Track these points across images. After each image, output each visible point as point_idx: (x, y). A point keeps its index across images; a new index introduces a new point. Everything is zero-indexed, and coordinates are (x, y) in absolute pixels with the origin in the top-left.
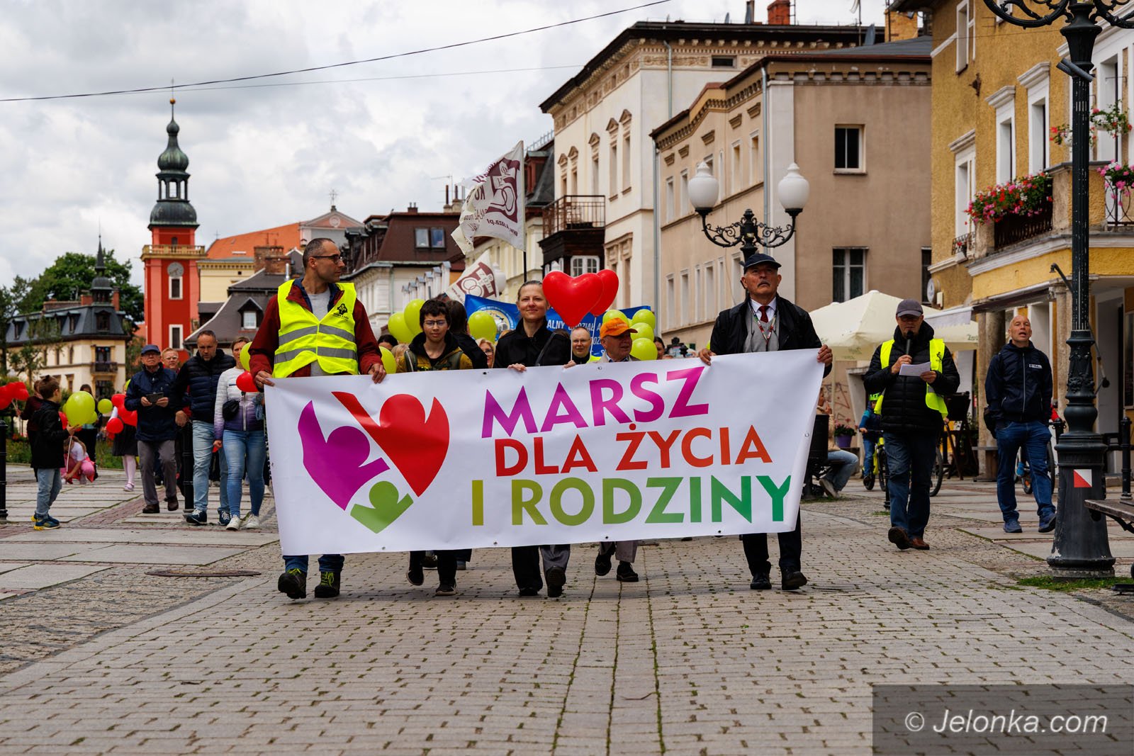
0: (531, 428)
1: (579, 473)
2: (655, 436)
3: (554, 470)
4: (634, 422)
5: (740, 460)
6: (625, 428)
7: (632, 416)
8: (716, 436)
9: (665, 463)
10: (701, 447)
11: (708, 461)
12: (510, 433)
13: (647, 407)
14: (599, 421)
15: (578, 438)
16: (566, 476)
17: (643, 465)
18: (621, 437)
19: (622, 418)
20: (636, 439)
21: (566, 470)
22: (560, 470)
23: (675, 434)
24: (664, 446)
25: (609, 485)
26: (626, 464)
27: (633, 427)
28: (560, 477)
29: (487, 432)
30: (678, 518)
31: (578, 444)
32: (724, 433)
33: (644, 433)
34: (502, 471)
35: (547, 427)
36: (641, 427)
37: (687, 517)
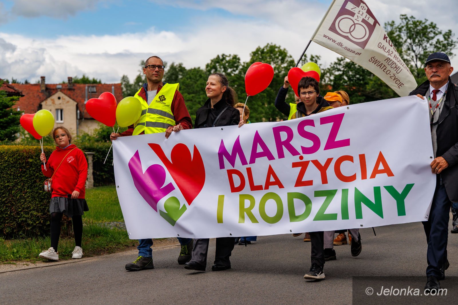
0: (244, 162)
1: (274, 189)
2: (316, 163)
3: (259, 188)
4: (302, 154)
5: (373, 176)
6: (296, 159)
7: (300, 151)
8: (357, 160)
9: (325, 180)
10: (346, 169)
11: (353, 178)
12: (233, 166)
13: (309, 144)
14: (281, 155)
15: (270, 168)
16: (267, 191)
17: (310, 183)
18: (295, 165)
19: (294, 152)
20: (304, 165)
21: (267, 188)
22: (264, 187)
23: (329, 161)
24: (323, 169)
25: (291, 196)
26: (299, 183)
27: (301, 158)
28: (264, 192)
29: (222, 166)
30: (333, 217)
31: (271, 171)
32: (362, 158)
33: (309, 161)
34: (234, 190)
35: (252, 161)
36: (307, 157)
37: (340, 216)
